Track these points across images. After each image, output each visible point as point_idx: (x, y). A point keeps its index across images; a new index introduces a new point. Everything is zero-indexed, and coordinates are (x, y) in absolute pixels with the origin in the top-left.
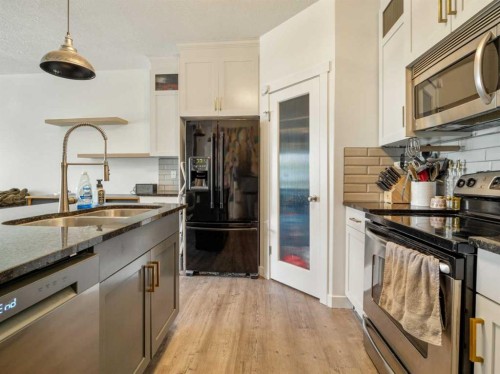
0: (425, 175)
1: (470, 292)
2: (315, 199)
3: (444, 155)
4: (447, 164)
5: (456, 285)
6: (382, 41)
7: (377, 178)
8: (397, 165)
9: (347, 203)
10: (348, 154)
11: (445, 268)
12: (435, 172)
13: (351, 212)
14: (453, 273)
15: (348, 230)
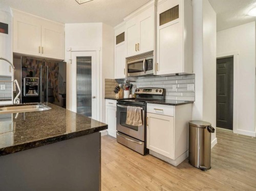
0: (127, 89)
1: (146, 112)
2: (94, 97)
3: (131, 83)
4: (132, 85)
5: (143, 111)
6: (116, 45)
7: (114, 89)
8: (120, 85)
9: (105, 98)
10: (107, 81)
11: (142, 108)
12: (129, 88)
13: (108, 101)
14: (143, 109)
15: (107, 107)
